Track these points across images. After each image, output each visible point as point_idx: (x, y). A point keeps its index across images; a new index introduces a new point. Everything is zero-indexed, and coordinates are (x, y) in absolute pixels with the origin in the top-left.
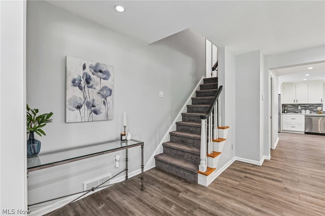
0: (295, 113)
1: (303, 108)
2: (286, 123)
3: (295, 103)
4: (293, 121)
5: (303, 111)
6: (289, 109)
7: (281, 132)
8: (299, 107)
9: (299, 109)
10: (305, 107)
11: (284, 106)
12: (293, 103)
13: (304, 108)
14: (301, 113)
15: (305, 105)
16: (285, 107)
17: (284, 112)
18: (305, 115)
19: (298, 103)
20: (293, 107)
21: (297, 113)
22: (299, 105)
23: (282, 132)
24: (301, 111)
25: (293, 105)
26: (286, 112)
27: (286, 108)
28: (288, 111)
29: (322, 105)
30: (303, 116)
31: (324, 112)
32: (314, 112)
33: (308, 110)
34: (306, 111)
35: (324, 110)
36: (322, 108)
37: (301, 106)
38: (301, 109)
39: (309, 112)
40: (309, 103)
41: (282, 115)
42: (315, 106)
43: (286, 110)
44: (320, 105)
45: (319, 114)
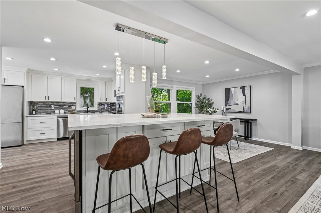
0: (47, 113)
1: (57, 108)
2: (32, 130)
3: (46, 101)
4: (43, 125)
5: (57, 111)
6: (39, 108)
7: (25, 143)
8: (53, 106)
9: (52, 109)
10: (60, 105)
11: (32, 104)
12: (43, 100)
13: (58, 107)
14: (54, 113)
15: (59, 104)
16: (33, 106)
17: (31, 113)
18: (57, 116)
19: (51, 100)
20: (45, 105)
21: (50, 113)
22: (52, 103)
23: (27, 144)
24: (55, 111)
25: (45, 103)
26: (34, 113)
27: (35, 107)
28: (38, 111)
29: (76, 104)
30: (56, 117)
31: (78, 111)
32: (68, 112)
33: (62, 110)
34: (59, 111)
35: (77, 110)
36: (76, 107)
37: (54, 105)
38: (54, 109)
39: (63, 112)
40: (63, 101)
41: (27, 118)
42: (69, 105)
43: (35, 111)
44: (74, 104)
45: (72, 114)
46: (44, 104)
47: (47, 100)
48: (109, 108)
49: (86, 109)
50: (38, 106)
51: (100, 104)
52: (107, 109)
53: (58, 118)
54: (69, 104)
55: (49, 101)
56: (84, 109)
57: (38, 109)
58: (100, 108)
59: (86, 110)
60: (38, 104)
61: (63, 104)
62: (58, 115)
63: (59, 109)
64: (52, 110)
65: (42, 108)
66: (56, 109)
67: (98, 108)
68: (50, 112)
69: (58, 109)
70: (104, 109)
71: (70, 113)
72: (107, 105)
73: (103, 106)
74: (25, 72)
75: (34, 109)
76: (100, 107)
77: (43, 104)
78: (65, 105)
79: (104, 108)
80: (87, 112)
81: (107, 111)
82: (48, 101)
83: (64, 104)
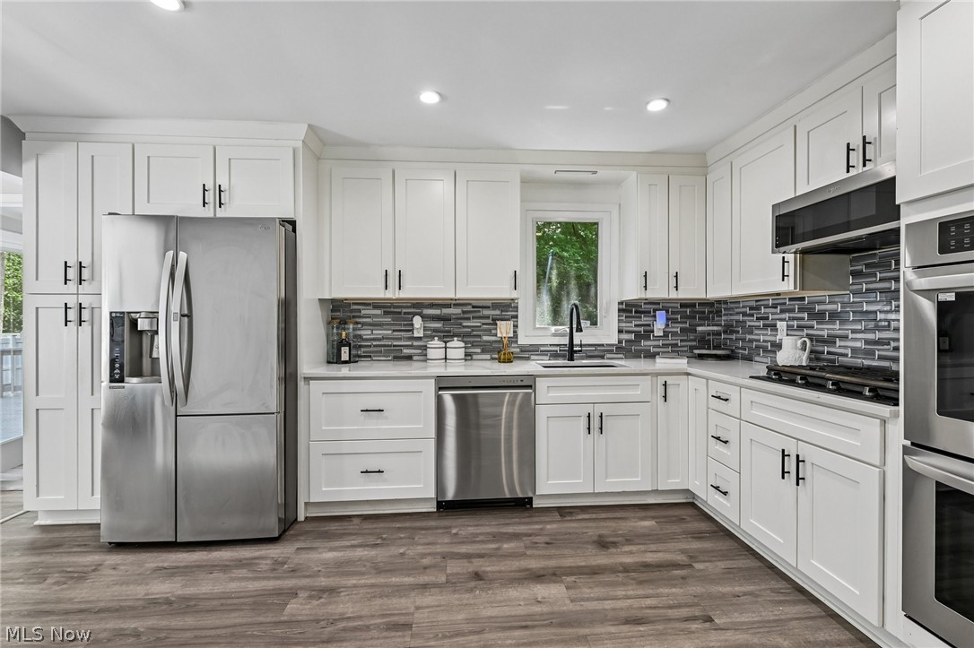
0: (396, 358)
1: (435, 330)
2: (332, 448)
3: (389, 294)
4: (373, 425)
5: (435, 348)
6: (366, 333)
7: (301, 516)
8: (417, 321)
9: (416, 334)
10: (449, 319)
11: (340, 312)
12: (377, 292)
13: (438, 325)
15: (446, 311)
16: (344, 322)
18: (439, 378)
19: (410, 292)
20: (388, 319)
21: (409, 358)
22: (418, 306)
24: (425, 348)
26: (345, 357)
27: (351, 326)
28: (360, 346)
29: (516, 308)
30: (431, 386)
31: (524, 349)
32: (483, 352)
33: (456, 343)
34: (446, 348)
35: (522, 340)
36: (516, 326)
37: (424, 317)
38: (425, 336)
39: (460, 353)
40: (462, 294)
41: (307, 386)
42: (488, 317)
43: (349, 345)
44: (506, 309)
45: (502, 364)
46: (386, 313)
47: (393, 294)
48: (674, 334)
49: (563, 335)
50: (363, 324)
51: (629, 309)
52: (666, 334)
53: (440, 389)
54: (486, 312)
55: (404, 294)
56: (555, 335)
57: (360, 336)
58: (628, 332)
59: (566, 341)
60: (359, 311)
61: (458, 311)
62: (441, 371)
63: (446, 336)
64: (415, 343)
65: (379, 333)
66: (432, 338)
67: (620, 331)
68: (406, 351)
69: (440, 339)
70: (648, 338)
71: (488, 357)
72: (667, 312)
73: (645, 320)
74: (300, 144)
75: (344, 336)
76: (631, 326)
77: (378, 312)
78: (468, 319)
79: (648, 334)
80: (571, 352)
81: (665, 346)
82: (397, 296)
83: (464, 312)
